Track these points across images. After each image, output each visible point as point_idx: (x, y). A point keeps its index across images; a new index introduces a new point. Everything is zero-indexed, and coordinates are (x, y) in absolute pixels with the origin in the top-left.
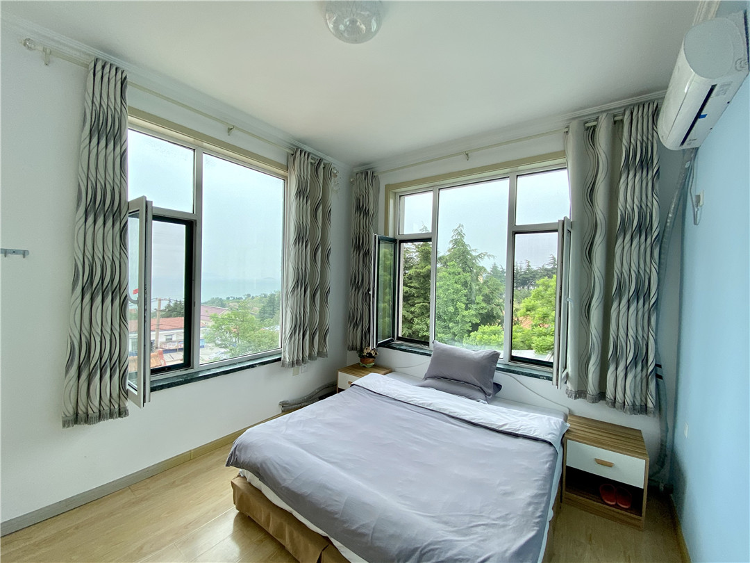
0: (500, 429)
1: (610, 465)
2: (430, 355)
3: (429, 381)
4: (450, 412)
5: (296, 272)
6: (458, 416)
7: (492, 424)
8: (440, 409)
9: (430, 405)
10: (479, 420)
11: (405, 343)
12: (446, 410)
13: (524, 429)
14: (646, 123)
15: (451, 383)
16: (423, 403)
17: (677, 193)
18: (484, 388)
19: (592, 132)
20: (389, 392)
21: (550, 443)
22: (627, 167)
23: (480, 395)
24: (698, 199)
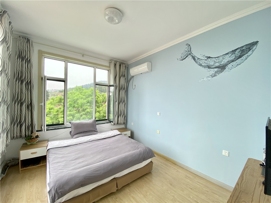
1: (126, 134)
2: (70, 127)
3: (76, 136)
7: (109, 136)
11: (50, 127)
13: (116, 134)
14: (124, 68)
15: (86, 133)
16: (87, 141)
17: (128, 83)
18: (95, 130)
19: (115, 64)
20: (71, 143)
21: (121, 134)
22: (122, 76)
23: (96, 133)
24: (135, 85)
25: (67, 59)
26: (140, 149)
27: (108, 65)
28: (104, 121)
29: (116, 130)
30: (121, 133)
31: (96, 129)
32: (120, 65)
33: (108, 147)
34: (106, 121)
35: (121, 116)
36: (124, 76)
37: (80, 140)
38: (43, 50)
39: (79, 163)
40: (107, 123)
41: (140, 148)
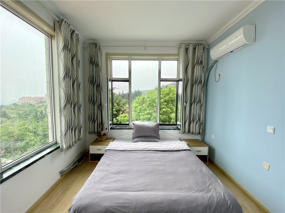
0: (174, 150)
1: (200, 151)
3: (136, 140)
4: (155, 149)
5: (66, 95)
6: (158, 150)
7: (171, 149)
8: (151, 149)
9: (146, 148)
10: (166, 149)
11: (118, 126)
12: (153, 149)
13: (181, 148)
14: (202, 51)
15: (145, 138)
16: (143, 149)
17: (208, 72)
18: (157, 137)
19: (187, 49)
20: (126, 148)
21: (190, 150)
22: (197, 63)
23: (157, 140)
24: (220, 75)
25: (130, 57)
26: (211, 193)
27: (176, 52)
28: (171, 126)
29: (184, 142)
30: (189, 148)
31: (159, 135)
32: (195, 49)
33: (161, 168)
34: (174, 126)
35: (195, 122)
36: (201, 63)
37: (136, 147)
38: (109, 53)
39: (115, 181)
40: (174, 129)
41: (212, 190)
